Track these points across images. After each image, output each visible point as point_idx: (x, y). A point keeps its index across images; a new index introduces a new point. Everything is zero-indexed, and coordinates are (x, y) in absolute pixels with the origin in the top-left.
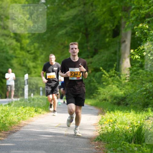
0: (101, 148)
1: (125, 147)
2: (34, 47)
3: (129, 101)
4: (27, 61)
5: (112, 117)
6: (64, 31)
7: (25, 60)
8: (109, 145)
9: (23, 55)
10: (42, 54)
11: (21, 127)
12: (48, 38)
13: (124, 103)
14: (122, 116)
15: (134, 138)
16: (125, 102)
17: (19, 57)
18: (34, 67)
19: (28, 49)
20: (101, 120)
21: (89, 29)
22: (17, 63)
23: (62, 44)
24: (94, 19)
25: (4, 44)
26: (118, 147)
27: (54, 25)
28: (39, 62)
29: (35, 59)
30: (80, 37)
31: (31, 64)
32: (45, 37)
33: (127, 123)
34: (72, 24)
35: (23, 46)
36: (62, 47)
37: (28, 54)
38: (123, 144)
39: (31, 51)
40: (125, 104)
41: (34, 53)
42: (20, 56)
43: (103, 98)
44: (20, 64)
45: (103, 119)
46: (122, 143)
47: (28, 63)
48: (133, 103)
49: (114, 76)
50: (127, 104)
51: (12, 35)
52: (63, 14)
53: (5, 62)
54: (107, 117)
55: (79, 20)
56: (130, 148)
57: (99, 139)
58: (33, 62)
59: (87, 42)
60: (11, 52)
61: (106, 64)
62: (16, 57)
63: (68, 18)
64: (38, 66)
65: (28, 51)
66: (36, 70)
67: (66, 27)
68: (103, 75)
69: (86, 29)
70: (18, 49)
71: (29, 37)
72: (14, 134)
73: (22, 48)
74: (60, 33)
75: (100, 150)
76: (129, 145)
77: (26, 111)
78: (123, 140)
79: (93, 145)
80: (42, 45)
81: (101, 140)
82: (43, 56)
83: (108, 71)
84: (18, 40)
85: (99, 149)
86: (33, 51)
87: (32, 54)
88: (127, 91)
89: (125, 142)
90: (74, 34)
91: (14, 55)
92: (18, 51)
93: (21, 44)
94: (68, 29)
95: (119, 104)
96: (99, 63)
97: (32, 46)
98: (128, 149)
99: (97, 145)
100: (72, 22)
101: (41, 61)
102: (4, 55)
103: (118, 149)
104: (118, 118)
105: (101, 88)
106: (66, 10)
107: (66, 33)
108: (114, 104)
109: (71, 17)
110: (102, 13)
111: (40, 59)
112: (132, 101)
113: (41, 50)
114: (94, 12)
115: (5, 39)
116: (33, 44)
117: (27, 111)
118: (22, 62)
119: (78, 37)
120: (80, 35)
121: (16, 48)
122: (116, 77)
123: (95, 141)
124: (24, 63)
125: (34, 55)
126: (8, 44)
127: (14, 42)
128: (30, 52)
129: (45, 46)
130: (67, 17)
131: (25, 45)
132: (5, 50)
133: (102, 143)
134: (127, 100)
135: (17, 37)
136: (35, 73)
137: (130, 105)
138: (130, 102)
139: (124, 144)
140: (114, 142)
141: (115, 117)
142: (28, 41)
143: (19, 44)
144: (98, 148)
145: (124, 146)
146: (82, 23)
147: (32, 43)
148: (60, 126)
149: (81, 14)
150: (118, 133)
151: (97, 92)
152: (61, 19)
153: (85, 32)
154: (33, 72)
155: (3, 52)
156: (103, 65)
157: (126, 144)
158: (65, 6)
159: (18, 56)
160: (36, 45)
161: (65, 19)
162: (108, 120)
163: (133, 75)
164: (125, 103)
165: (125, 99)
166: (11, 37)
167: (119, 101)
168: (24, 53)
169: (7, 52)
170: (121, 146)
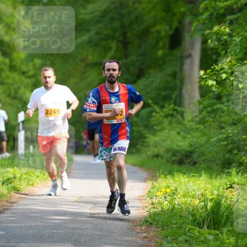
0: (152, 237)
1: (192, 235)
2: (34, 65)
3: (199, 157)
4: (22, 90)
5: (170, 185)
6: (85, 38)
7: (19, 88)
8: (165, 232)
9: (14, 79)
11: (13, 203)
13: (189, 160)
14: (186, 182)
15: (207, 220)
16: (191, 159)
17: (7, 84)
19: (24, 68)
20: (150, 190)
21: (129, 35)
23: (82, 60)
24: (137, 18)
26: (181, 236)
30: (114, 48)
33: (195, 194)
34: (99, 25)
35: (14, 63)
36: (83, 64)
37: (23, 78)
38: (189, 230)
39: (28, 72)
40: (192, 163)
41: (34, 76)
42: (10, 81)
43: (153, 152)
44: (9, 95)
45: (154, 187)
46: (187, 229)
47: (24, 93)
48: (204, 160)
49: (172, 115)
50: (195, 163)
52: (85, 8)
54: (161, 185)
55: (112, 19)
56: (200, 237)
57: (147, 222)
59: (126, 57)
61: (159, 95)
62: (2, 83)
63: (92, 15)
65: (24, 73)
67: (88, 31)
68: (154, 114)
69: (125, 35)
70: (6, 68)
73: (12, 68)
75: (151, 240)
76: (199, 232)
77: (21, 176)
78: (188, 224)
79: (138, 232)
81: (151, 224)
83: (162, 107)
84: (5, 54)
85: (148, 238)
86: (31, 73)
87: (30, 77)
88: (195, 140)
89: (192, 227)
90: (104, 42)
92: (6, 73)
93: (11, 61)
94: (92, 33)
95: (181, 163)
96: (147, 93)
97: (31, 66)
98: (198, 238)
99: (144, 233)
100: (100, 22)
103: (181, 239)
104: (180, 187)
105: (150, 136)
107: (90, 41)
108: (173, 163)
109: (98, 14)
110: (150, 6)
112: (204, 158)
114: (136, 5)
116: (32, 60)
117: (24, 176)
118: (13, 93)
119: (111, 48)
120: (114, 44)
121: (2, 66)
122: (175, 117)
123: (142, 225)
124: (16, 93)
125: (33, 80)
128: (27, 75)
129: (52, 64)
130: (91, 13)
131: (18, 63)
133: (153, 228)
134: (195, 156)
135: (4, 48)
137: (200, 164)
138: (200, 159)
139: (191, 231)
140: (174, 226)
141: (174, 185)
142: (23, 55)
143: (7, 61)
144: (146, 237)
145: (190, 233)
146: (117, 24)
147: (30, 58)
148: (80, 200)
149: (115, 8)
150: (181, 212)
151: (144, 142)
152: (80, 17)
153: (121, 39)
156: (153, 95)
157: (193, 229)
159: (6, 81)
160: (38, 61)
161: (87, 17)
162: (163, 190)
163: (204, 113)
164: (191, 161)
165: (192, 154)
167: (182, 157)
168: (15, 75)
170: (185, 234)
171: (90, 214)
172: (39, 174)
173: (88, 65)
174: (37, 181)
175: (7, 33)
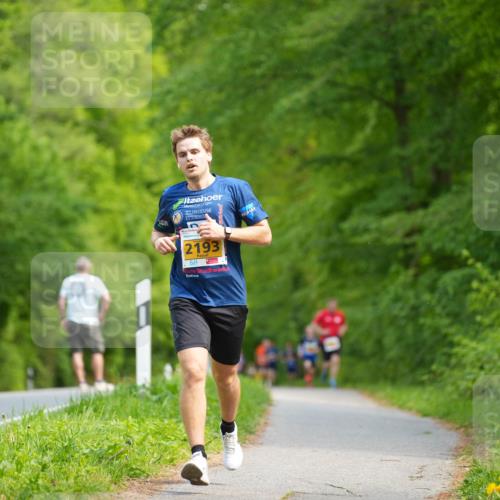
6: (301, 95)
7: (137, 222)
17: (109, 211)
19: (150, 174)
22: (102, 233)
23: (293, 152)
24: (431, 43)
25: (46, 156)
27: (258, 72)
32: (221, 120)
34: (335, 64)
35: (126, 161)
36: (295, 162)
37: (146, 197)
39: (160, 181)
42: (115, 205)
44: (115, 240)
51: (81, 115)
52: (300, 22)
53: (54, 230)
55: (369, 47)
59: (404, 142)
60: (75, 189)
62: (97, 211)
65: (149, 185)
67: (309, 77)
68: (475, 284)
69: (399, 86)
70: (107, 174)
71: (152, 123)
73: (122, 173)
74: (285, 103)
84: (104, 139)
90: (347, 106)
91: (90, 200)
92: (107, 185)
93: (119, 154)
94: (317, 84)
96: (457, 231)
100: (339, 55)
102: (47, 199)
105: (466, 341)
107: (312, 104)
109: (332, 35)
110: (467, 11)
114: (430, 12)
115: (50, 135)
119: (364, 120)
120: (371, 111)
121: (98, 169)
124: (130, 234)
126: (62, 153)
127: (90, 147)
130: (316, 34)
131: (134, 160)
132: (50, 180)
135: (102, 125)
142: (147, 141)
143: (109, 155)
146: (380, 60)
149: (376, 20)
151: (449, 355)
152: (290, 43)
153: (391, 96)
155: (45, 189)
156: (472, 238)
159: (106, 205)
161: (306, 44)
166: (76, 124)
168: (129, 191)
169: (61, 190)
173: (306, 163)
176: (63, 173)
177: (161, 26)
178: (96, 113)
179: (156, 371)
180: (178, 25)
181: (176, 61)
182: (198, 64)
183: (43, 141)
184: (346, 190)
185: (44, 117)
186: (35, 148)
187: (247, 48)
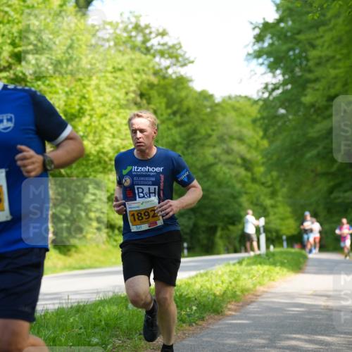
2: (272, 177)
4: (262, 197)
6: (314, 152)
7: (259, 196)
9: (256, 189)
10: (283, 186)
11: (259, 296)
12: (292, 163)
17: (249, 193)
18: (273, 206)
19: (263, 180)
22: (248, 200)
23: (312, 171)
25: (228, 176)
27: (299, 145)
28: (280, 198)
29: (273, 194)
31: (268, 202)
32: (287, 161)
35: (255, 176)
36: (313, 174)
37: (263, 188)
39: (267, 182)
41: (272, 186)
42: (252, 191)
44: (252, 203)
47: (264, 200)
51: (239, 161)
52: (313, 128)
53: (231, 200)
58: (271, 198)
60: (238, 186)
62: (246, 193)
63: (320, 133)
64: (279, 204)
65: (263, 184)
66: (276, 210)
67: (317, 146)
70: (248, 180)
71: (263, 164)
72: (250, 306)
73: (254, 180)
74: (308, 155)
77: (264, 272)
80: (283, 175)
82: (285, 190)
84: (248, 169)
86: (270, 183)
87: (269, 187)
91: (243, 190)
92: (249, 184)
93: (253, 174)
94: (320, 148)
97: (269, 178)
101: (283, 197)
102: (229, 190)
106: (315, 122)
107: (318, 155)
109: (324, 132)
111: (280, 194)
113: (281, 180)
115: (229, 168)
116: (270, 173)
117: (266, 273)
118: (255, 200)
121: (246, 179)
124: (257, 200)
125: (271, 189)
126: (233, 174)
127: (243, 172)
128: (266, 185)
129: (287, 175)
130: (319, 131)
131: (258, 175)
132: (229, 184)
135: (247, 164)
136: (275, 214)
142: (262, 169)
143: (249, 174)
147: (269, 171)
148: (315, 293)
152: (310, 135)
154: (272, 213)
155: (228, 187)
158: (314, 117)
159: (248, 191)
160: (275, 174)
161: (315, 135)
166: (238, 164)
168: (256, 186)
169: (233, 187)
171: (324, 306)
172: (278, 271)
173: (317, 175)
174: (278, 276)
175: (248, 151)
176: (234, 181)
177: (265, 131)
178: (244, 159)
179: (268, 247)
180: (271, 130)
181: (271, 142)
182: (278, 143)
183: (227, 171)
184: (332, 184)
185: (227, 163)
186: (225, 173)
187: (295, 137)
